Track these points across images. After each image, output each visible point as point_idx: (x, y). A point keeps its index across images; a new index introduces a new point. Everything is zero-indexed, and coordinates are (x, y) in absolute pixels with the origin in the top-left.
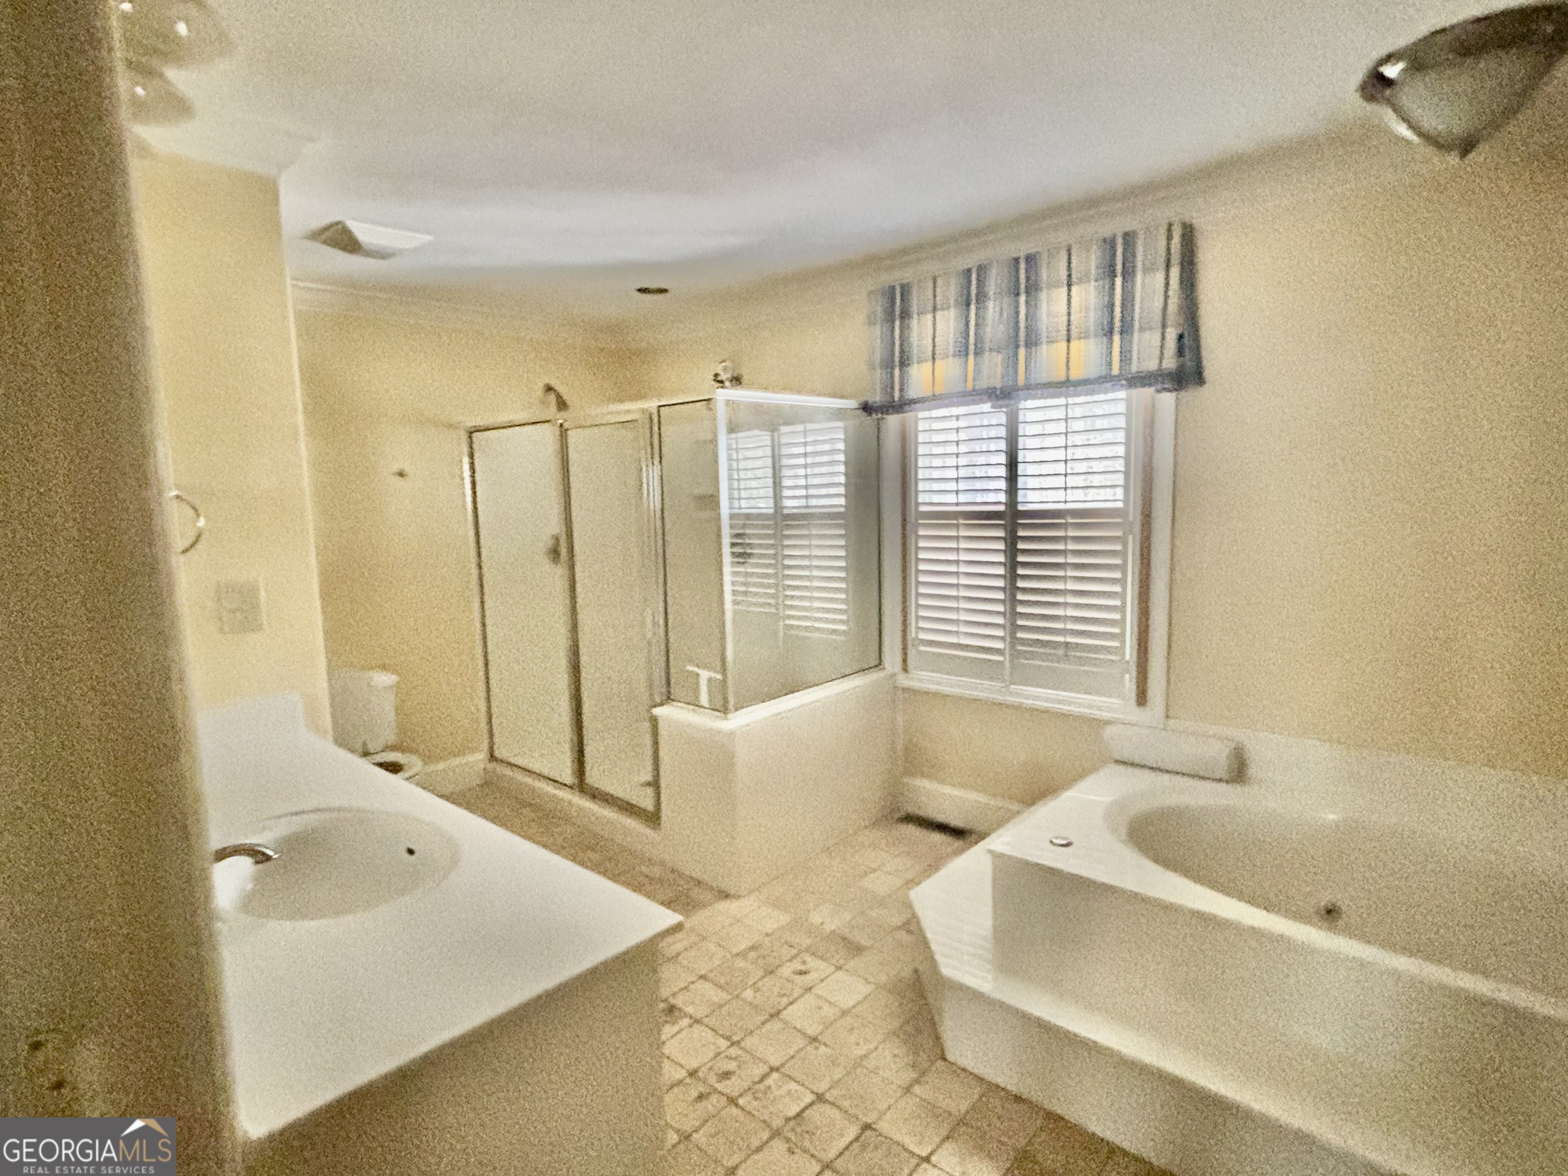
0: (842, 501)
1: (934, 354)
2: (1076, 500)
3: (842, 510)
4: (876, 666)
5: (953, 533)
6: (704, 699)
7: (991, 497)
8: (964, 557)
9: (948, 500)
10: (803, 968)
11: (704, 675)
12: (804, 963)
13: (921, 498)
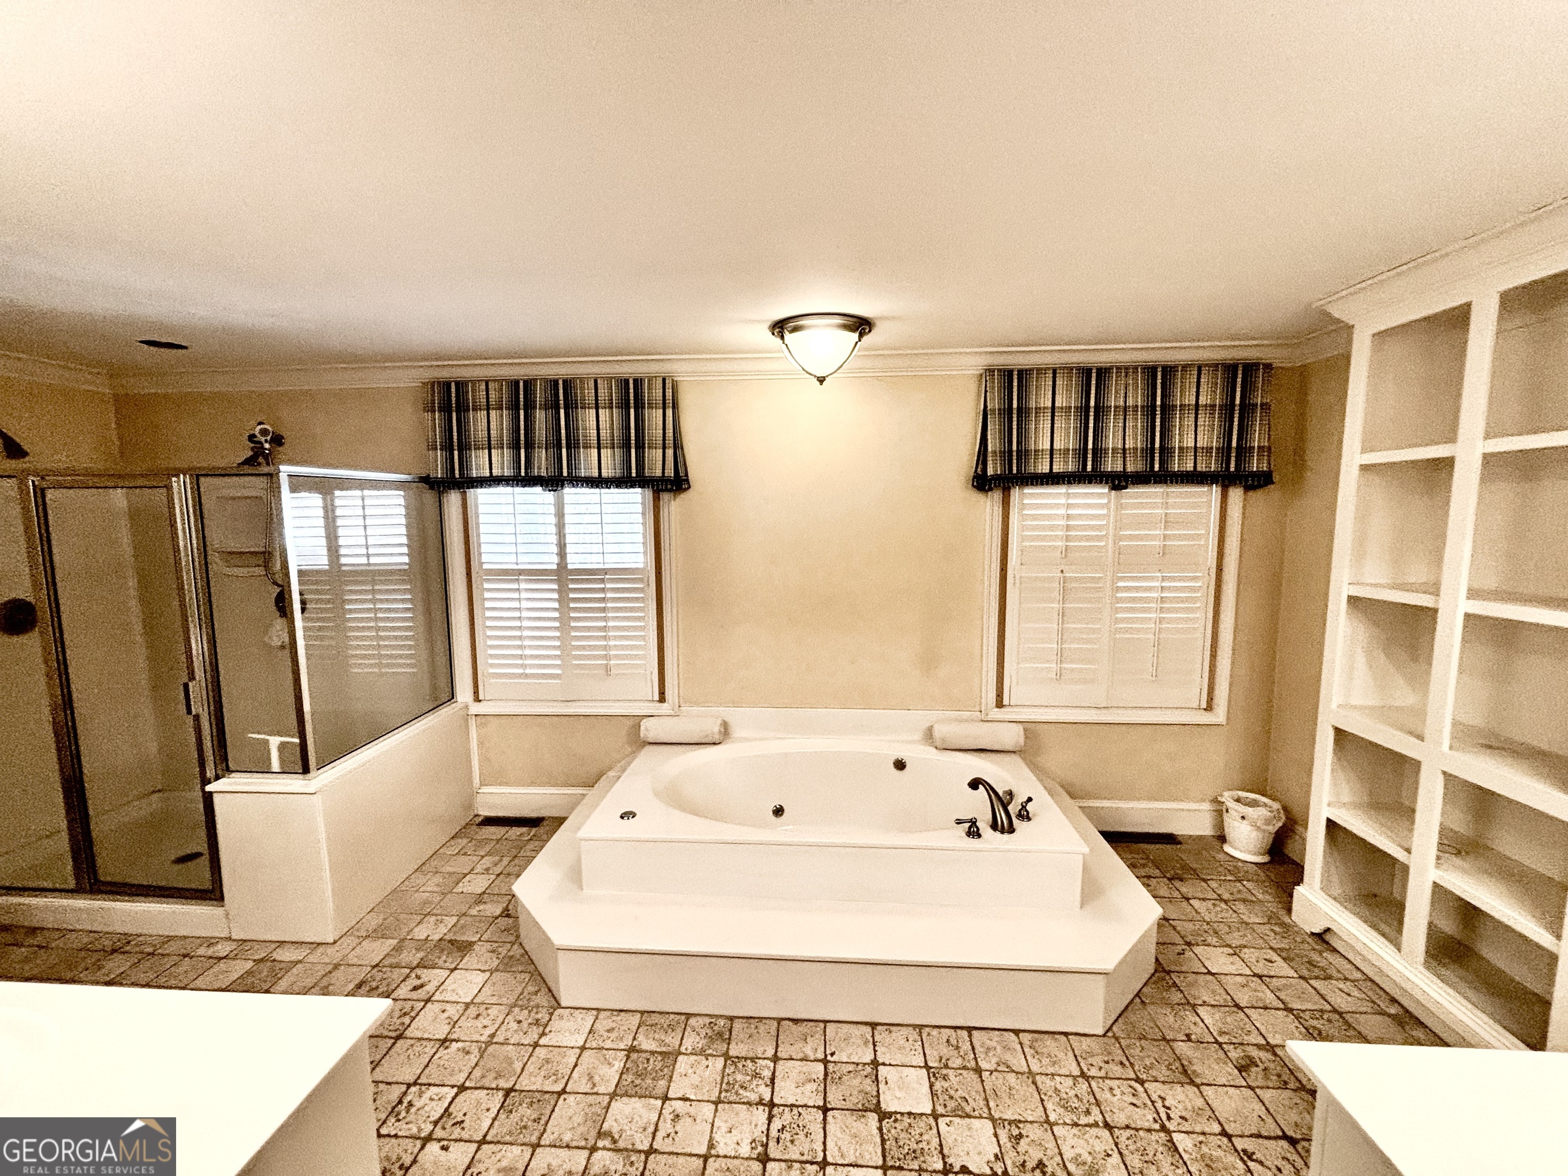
0: (406, 559)
1: (489, 444)
2: (611, 562)
3: (407, 567)
4: (449, 701)
5: (515, 586)
6: (276, 765)
7: (545, 558)
8: (525, 604)
9: (508, 562)
10: (418, 982)
11: (275, 742)
12: (418, 977)
13: (484, 558)
